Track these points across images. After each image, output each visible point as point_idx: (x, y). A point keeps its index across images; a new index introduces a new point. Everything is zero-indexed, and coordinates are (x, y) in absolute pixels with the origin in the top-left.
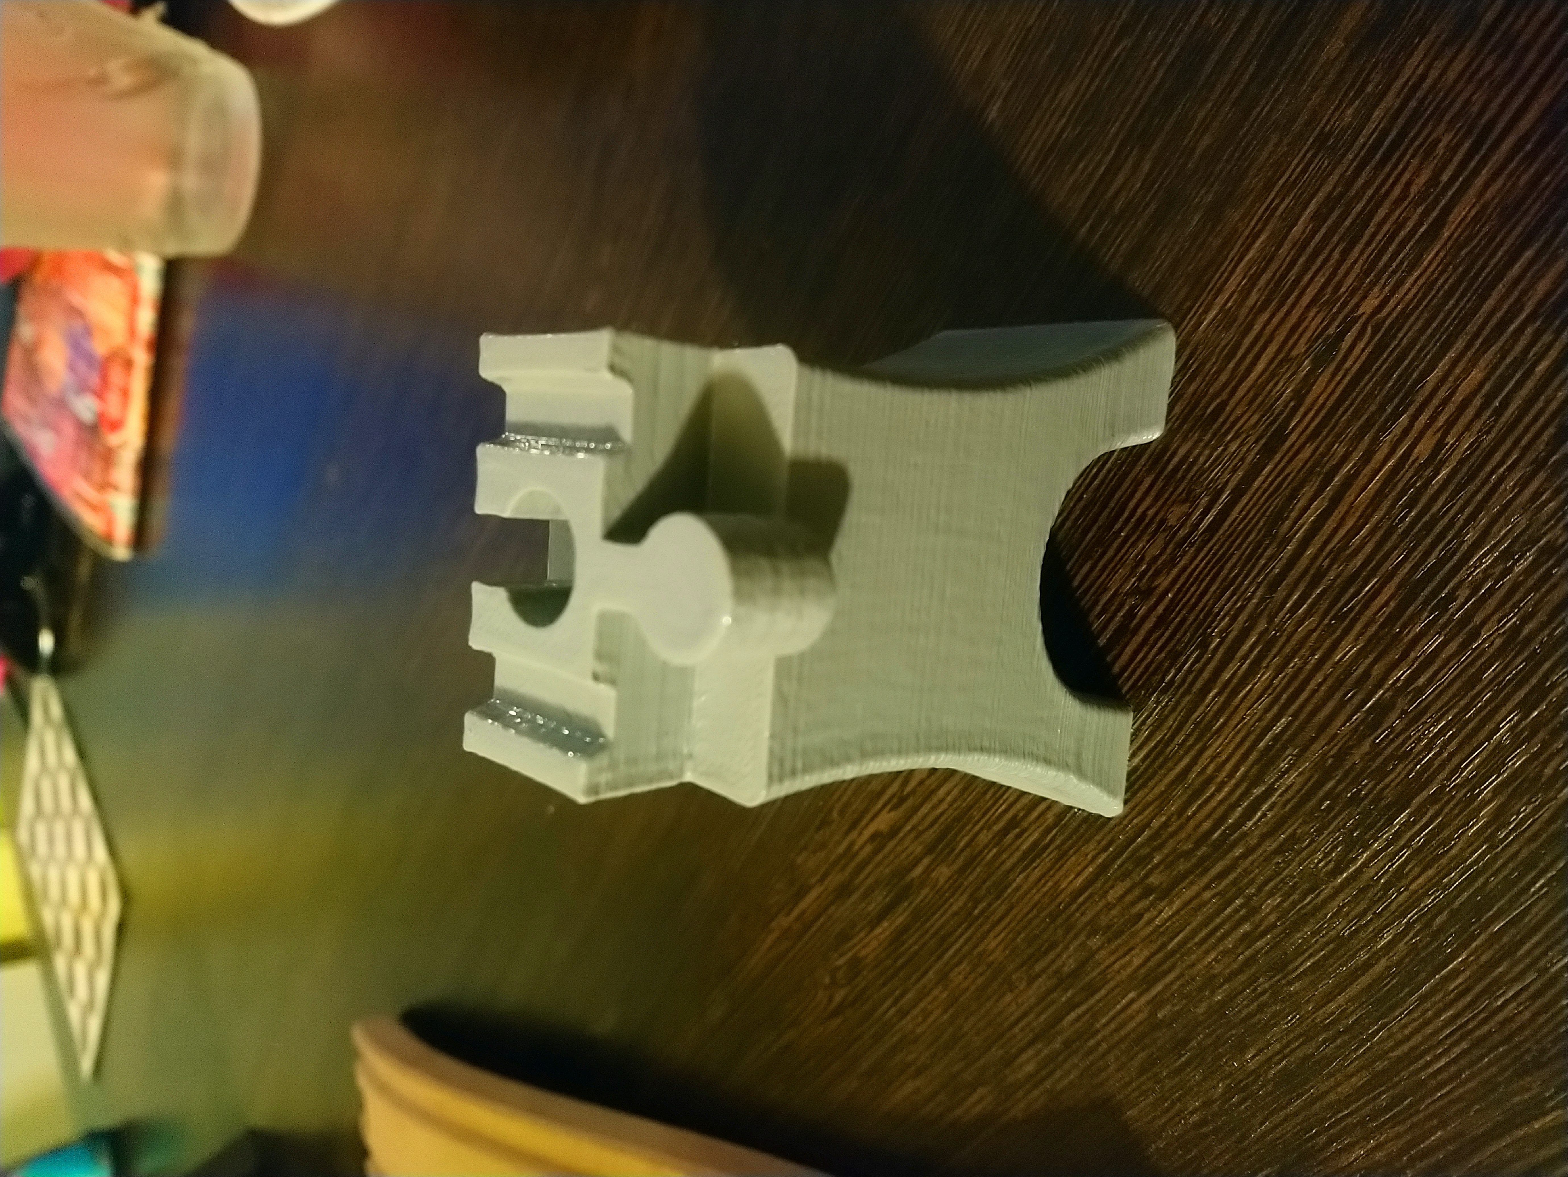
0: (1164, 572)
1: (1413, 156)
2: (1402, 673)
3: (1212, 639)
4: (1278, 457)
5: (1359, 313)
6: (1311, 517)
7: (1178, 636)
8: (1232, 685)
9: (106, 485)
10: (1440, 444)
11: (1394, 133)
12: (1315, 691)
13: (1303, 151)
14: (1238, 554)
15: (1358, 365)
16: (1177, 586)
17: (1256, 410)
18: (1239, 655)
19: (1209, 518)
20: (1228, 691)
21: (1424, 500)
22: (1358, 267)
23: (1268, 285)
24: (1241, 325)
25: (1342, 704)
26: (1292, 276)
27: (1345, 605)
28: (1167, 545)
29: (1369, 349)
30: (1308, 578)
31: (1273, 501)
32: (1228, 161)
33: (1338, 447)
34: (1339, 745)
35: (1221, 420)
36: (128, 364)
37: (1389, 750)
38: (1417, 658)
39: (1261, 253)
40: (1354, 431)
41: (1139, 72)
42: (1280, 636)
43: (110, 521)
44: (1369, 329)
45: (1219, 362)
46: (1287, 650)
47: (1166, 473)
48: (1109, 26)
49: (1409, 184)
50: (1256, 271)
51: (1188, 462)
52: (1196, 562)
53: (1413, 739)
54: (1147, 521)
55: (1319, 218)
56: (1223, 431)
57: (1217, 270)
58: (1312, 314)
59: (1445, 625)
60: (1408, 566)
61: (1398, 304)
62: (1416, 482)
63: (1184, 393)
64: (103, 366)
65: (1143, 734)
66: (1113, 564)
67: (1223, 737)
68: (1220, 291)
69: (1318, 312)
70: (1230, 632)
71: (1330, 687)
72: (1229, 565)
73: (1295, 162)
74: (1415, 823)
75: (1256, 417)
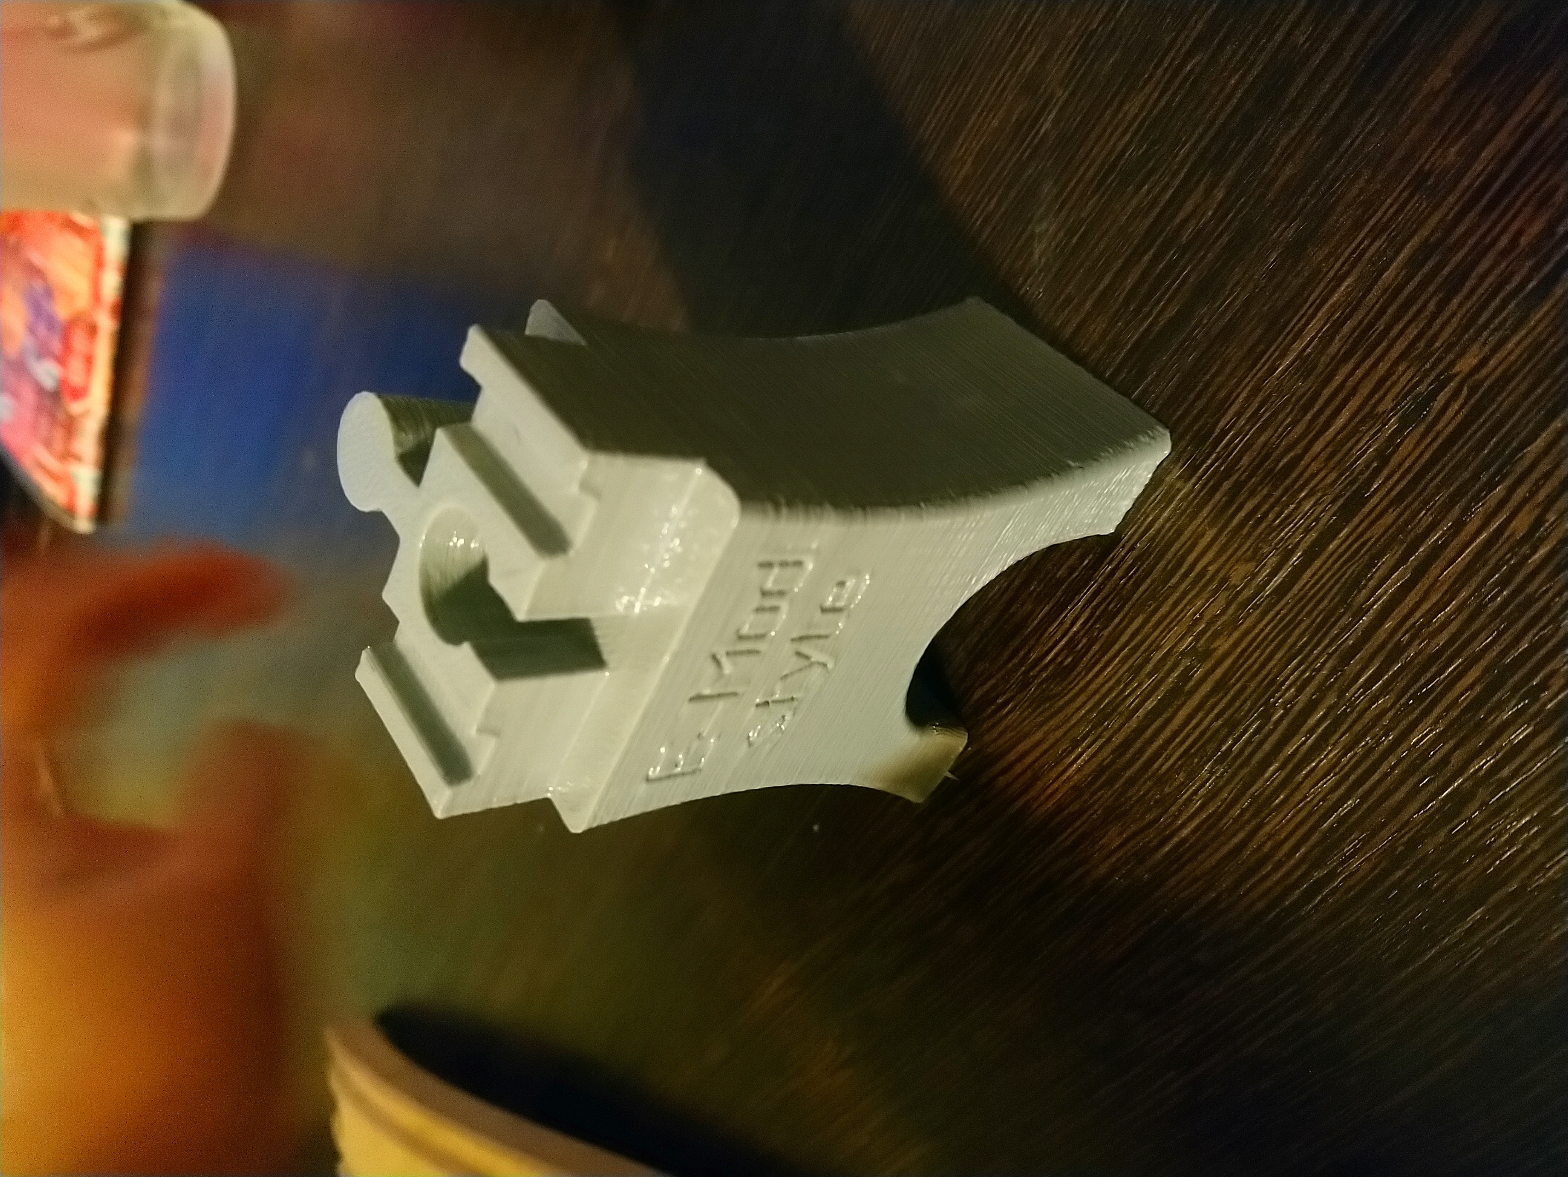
0: (1225, 633)
1: (1525, 204)
2: (1485, 762)
3: (1275, 709)
4: (1356, 520)
5: (1454, 371)
6: (1391, 587)
7: (1237, 704)
8: (1295, 760)
9: (68, 455)
10: (1539, 521)
11: (1505, 175)
12: (1386, 775)
13: (1398, 191)
14: (1308, 621)
15: (1451, 428)
16: (1239, 650)
17: (1334, 468)
18: (1304, 729)
19: (1277, 580)
20: (1290, 766)
21: (1518, 579)
22: (1455, 321)
23: (1353, 333)
24: (1320, 375)
25: (1416, 790)
26: (1381, 326)
27: (1426, 685)
28: (1229, 604)
29: (1465, 411)
30: (1384, 653)
31: (1348, 569)
32: (1312, 195)
33: (1425, 514)
34: (1412, 833)
35: (1294, 475)
36: (92, 330)
37: (1466, 842)
38: (1502, 748)
39: (1347, 298)
40: (1442, 499)
41: (1214, 91)
42: (1352, 712)
43: (72, 493)
44: (1465, 389)
45: (1295, 412)
46: (1357, 728)
47: (1230, 528)
48: (1182, 37)
49: (1519, 233)
50: (1339, 317)
51: (1255, 518)
52: (1261, 626)
53: (1493, 833)
54: (1207, 577)
55: (1414, 264)
56: (1296, 487)
57: (1296, 313)
58: (1401, 368)
59: (1536, 715)
60: (1497, 649)
61: (1499, 364)
62: (1511, 558)
63: (1253, 444)
64: (66, 331)
65: (1195, 804)
66: (1168, 621)
67: (1282, 815)
68: (1299, 335)
69: (1409, 367)
70: (1295, 704)
71: (1405, 771)
72: (1297, 632)
73: (1389, 201)
74: (1490, 921)
75: (1334, 475)
